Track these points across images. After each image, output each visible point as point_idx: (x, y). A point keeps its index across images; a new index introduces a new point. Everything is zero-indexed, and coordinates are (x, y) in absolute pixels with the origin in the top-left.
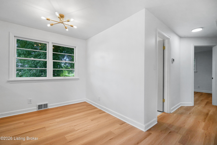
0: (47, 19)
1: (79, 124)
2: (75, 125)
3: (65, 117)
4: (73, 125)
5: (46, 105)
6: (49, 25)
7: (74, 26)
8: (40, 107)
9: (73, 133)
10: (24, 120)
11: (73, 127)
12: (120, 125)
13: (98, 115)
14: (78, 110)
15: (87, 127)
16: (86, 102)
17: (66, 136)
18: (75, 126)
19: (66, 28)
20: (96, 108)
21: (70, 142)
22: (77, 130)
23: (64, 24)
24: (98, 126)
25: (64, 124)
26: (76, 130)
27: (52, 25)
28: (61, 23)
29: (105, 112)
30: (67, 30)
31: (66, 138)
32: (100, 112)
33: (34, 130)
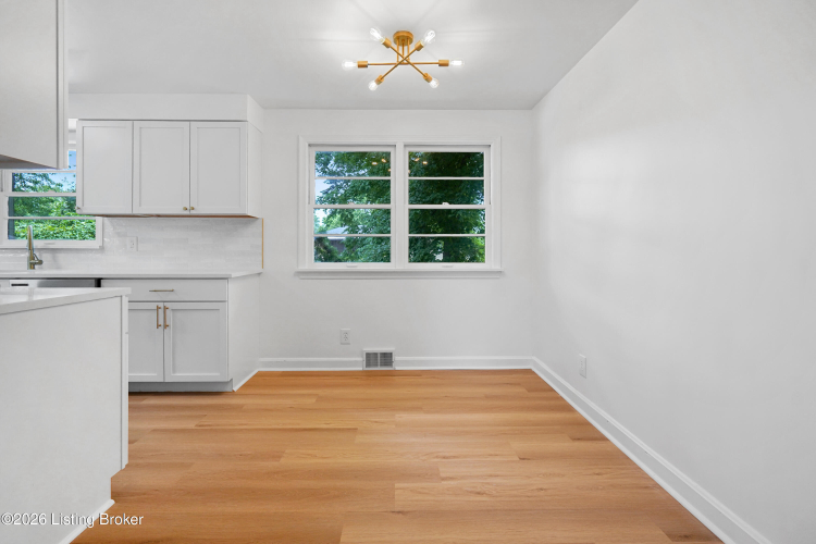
0: (360, 66)
1: (465, 457)
2: (447, 454)
3: (429, 412)
4: (441, 454)
5: (387, 358)
6: (373, 86)
7: (450, 63)
8: (371, 358)
9: (425, 484)
10: (320, 392)
11: (436, 460)
12: (672, 536)
13: (564, 445)
14: (487, 397)
15: (489, 480)
16: (534, 373)
17: (397, 485)
18: (444, 458)
19: (428, 79)
20: (569, 409)
21: (399, 512)
22: (443, 479)
23: (412, 65)
24: (542, 493)
25: (414, 440)
26: (443, 475)
27: (379, 81)
28: (400, 63)
29: (604, 439)
30: (434, 83)
31: (397, 492)
32: (584, 431)
33: (327, 430)
